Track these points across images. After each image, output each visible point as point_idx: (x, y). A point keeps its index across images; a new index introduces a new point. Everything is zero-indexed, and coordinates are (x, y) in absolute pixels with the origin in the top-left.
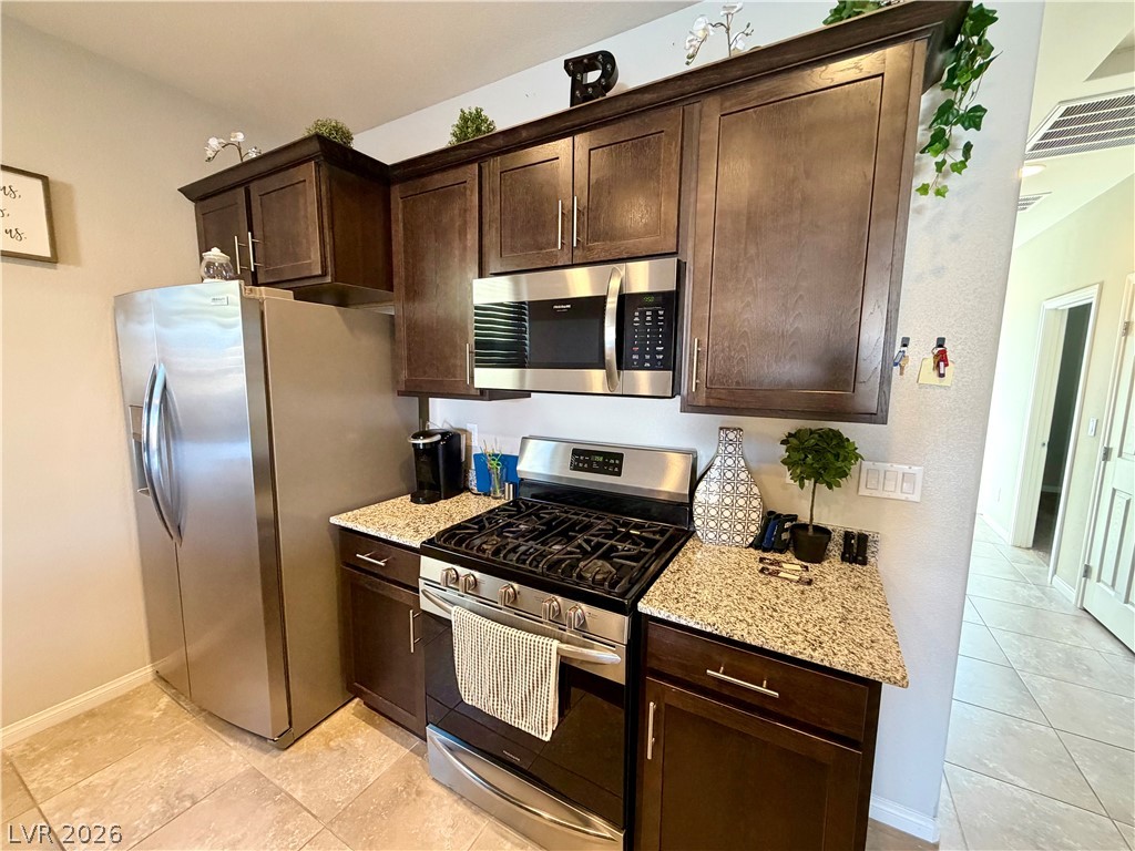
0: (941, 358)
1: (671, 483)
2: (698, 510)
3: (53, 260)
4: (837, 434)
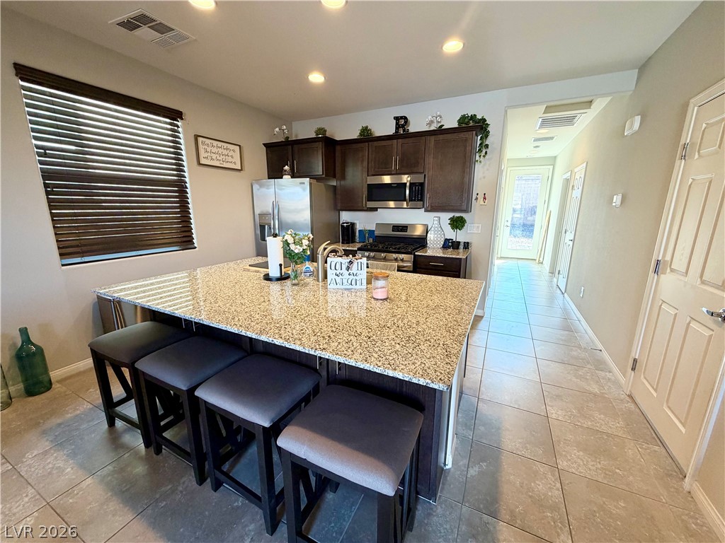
0: (485, 198)
1: (418, 232)
2: (428, 239)
3: (241, 170)
4: (462, 217)
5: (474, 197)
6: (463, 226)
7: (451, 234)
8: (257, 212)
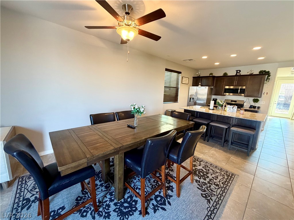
0: (267, 94)
2: (244, 105)
3: (188, 84)
4: (258, 99)
5: (263, 93)
6: (258, 102)
7: (253, 104)
8: (190, 94)
